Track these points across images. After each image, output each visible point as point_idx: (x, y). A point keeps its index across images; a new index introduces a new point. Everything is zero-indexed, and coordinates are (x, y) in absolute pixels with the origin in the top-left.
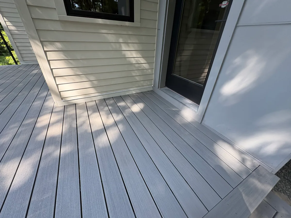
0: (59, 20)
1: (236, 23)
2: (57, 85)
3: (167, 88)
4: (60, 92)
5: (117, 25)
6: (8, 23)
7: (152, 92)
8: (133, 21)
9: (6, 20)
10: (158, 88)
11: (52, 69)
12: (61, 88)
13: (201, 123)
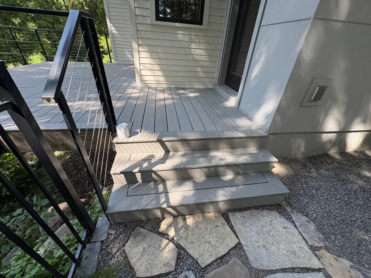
0: (150, 24)
1: (259, 24)
2: (140, 70)
3: (226, 86)
4: (141, 75)
5: (192, 28)
6: (113, 28)
7: (212, 90)
8: (202, 24)
9: (112, 25)
10: (218, 85)
11: (139, 58)
12: (143, 72)
13: (238, 108)
